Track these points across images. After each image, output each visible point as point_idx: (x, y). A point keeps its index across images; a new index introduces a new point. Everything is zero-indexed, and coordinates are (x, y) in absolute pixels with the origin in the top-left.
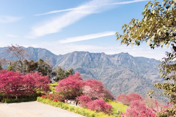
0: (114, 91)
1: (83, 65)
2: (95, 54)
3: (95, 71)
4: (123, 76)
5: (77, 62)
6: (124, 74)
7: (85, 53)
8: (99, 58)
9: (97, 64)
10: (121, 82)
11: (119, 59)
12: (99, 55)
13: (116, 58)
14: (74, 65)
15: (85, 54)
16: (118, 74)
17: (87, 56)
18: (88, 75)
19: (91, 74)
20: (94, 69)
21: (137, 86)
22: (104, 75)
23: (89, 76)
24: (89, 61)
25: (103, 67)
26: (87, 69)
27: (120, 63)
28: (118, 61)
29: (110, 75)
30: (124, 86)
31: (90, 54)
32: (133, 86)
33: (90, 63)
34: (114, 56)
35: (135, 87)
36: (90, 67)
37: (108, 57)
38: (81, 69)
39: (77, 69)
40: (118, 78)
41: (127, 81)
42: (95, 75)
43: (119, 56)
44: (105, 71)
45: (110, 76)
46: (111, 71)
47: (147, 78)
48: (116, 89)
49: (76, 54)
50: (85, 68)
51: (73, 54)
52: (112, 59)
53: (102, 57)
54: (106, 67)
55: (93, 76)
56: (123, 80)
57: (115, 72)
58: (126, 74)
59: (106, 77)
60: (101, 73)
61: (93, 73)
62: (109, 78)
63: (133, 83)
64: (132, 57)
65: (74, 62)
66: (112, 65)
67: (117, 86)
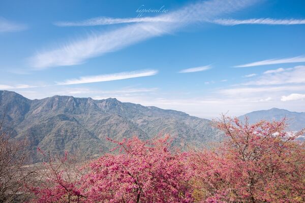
0: (101, 137)
1: (66, 111)
2: (80, 99)
3: (81, 117)
4: (111, 121)
5: (59, 108)
6: (112, 120)
7: (69, 97)
8: (85, 104)
9: (83, 110)
10: (109, 128)
11: (107, 104)
12: (86, 99)
13: (104, 104)
14: (54, 111)
15: (68, 99)
16: (106, 120)
17: (71, 101)
19: (76, 121)
20: (79, 115)
21: (125, 131)
22: (91, 122)
23: (73, 123)
24: (74, 106)
25: (90, 112)
26: (71, 116)
27: (108, 108)
28: (106, 106)
29: (97, 121)
30: (112, 132)
31: (75, 99)
32: (121, 130)
33: (74, 109)
34: (102, 101)
35: (123, 131)
36: (75, 113)
37: (95, 102)
38: (64, 116)
39: (58, 116)
40: (107, 123)
41: (115, 126)
42: (80, 122)
43: (107, 102)
44: (92, 117)
46: (99, 117)
47: (134, 122)
48: (104, 135)
49: (57, 99)
50: (68, 114)
51: (53, 99)
52: (99, 105)
53: (89, 102)
54: (93, 113)
55: (78, 123)
56: (111, 125)
57: (103, 117)
58: (115, 120)
59: (93, 124)
60: (87, 119)
61: (78, 120)
62: (96, 125)
63: (121, 127)
64: (120, 102)
65: (54, 108)
66: (100, 111)
67: (105, 132)
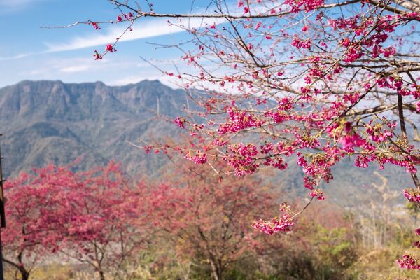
0: (133, 170)
1: (50, 114)
2: (78, 86)
3: (83, 127)
4: (152, 134)
5: (33, 109)
6: (154, 130)
7: (52, 83)
8: (91, 96)
9: (87, 111)
11: (140, 96)
12: (89, 87)
13: (132, 94)
14: (24, 116)
15: (52, 86)
16: (140, 130)
17: (59, 91)
18: (65, 139)
19: (74, 136)
20: (79, 124)
22: (107, 137)
23: (69, 140)
24: (65, 104)
25: (103, 116)
26: (62, 126)
27: (142, 104)
28: (137, 99)
29: (121, 133)
31: (67, 87)
33: (67, 109)
34: (127, 89)
36: (69, 119)
37: (113, 92)
38: (46, 126)
39: (36, 126)
42: (83, 139)
43: (138, 89)
44: (108, 126)
45: (121, 137)
46: (123, 124)
48: (137, 164)
49: (27, 89)
50: (55, 123)
51: (18, 89)
52: (122, 97)
53: (98, 92)
54: (111, 116)
55: (79, 140)
57: (133, 126)
58: (159, 129)
59: (113, 141)
60: (98, 131)
61: (78, 134)
62: (119, 142)
64: (169, 89)
65: (24, 109)
66: (125, 110)
67: (140, 158)
